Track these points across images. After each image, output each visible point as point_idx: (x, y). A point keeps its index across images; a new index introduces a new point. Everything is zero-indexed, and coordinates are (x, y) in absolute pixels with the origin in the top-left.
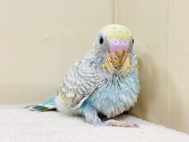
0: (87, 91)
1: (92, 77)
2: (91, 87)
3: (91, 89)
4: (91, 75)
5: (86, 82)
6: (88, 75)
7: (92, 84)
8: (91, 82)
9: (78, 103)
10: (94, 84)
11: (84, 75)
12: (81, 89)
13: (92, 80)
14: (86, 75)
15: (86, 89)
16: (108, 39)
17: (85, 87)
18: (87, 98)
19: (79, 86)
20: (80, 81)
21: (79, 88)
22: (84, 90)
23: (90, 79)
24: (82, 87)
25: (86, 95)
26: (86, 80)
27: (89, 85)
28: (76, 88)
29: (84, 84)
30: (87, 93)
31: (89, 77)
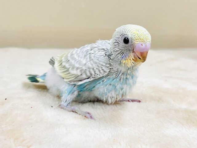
0: (95, 75)
1: (104, 66)
2: (100, 73)
3: (99, 75)
4: (104, 64)
5: (98, 68)
6: (101, 63)
7: (102, 71)
8: (102, 69)
9: (81, 81)
10: (103, 72)
11: (97, 61)
12: (90, 71)
13: (103, 68)
14: (100, 62)
15: (95, 73)
16: (134, 42)
17: (95, 72)
18: (91, 80)
19: (89, 68)
20: (92, 65)
21: (88, 70)
22: (93, 73)
23: (102, 67)
24: (92, 70)
25: (91, 78)
26: (98, 66)
27: (99, 71)
28: (85, 69)
29: (95, 69)
30: (93, 76)
31: (102, 65)
